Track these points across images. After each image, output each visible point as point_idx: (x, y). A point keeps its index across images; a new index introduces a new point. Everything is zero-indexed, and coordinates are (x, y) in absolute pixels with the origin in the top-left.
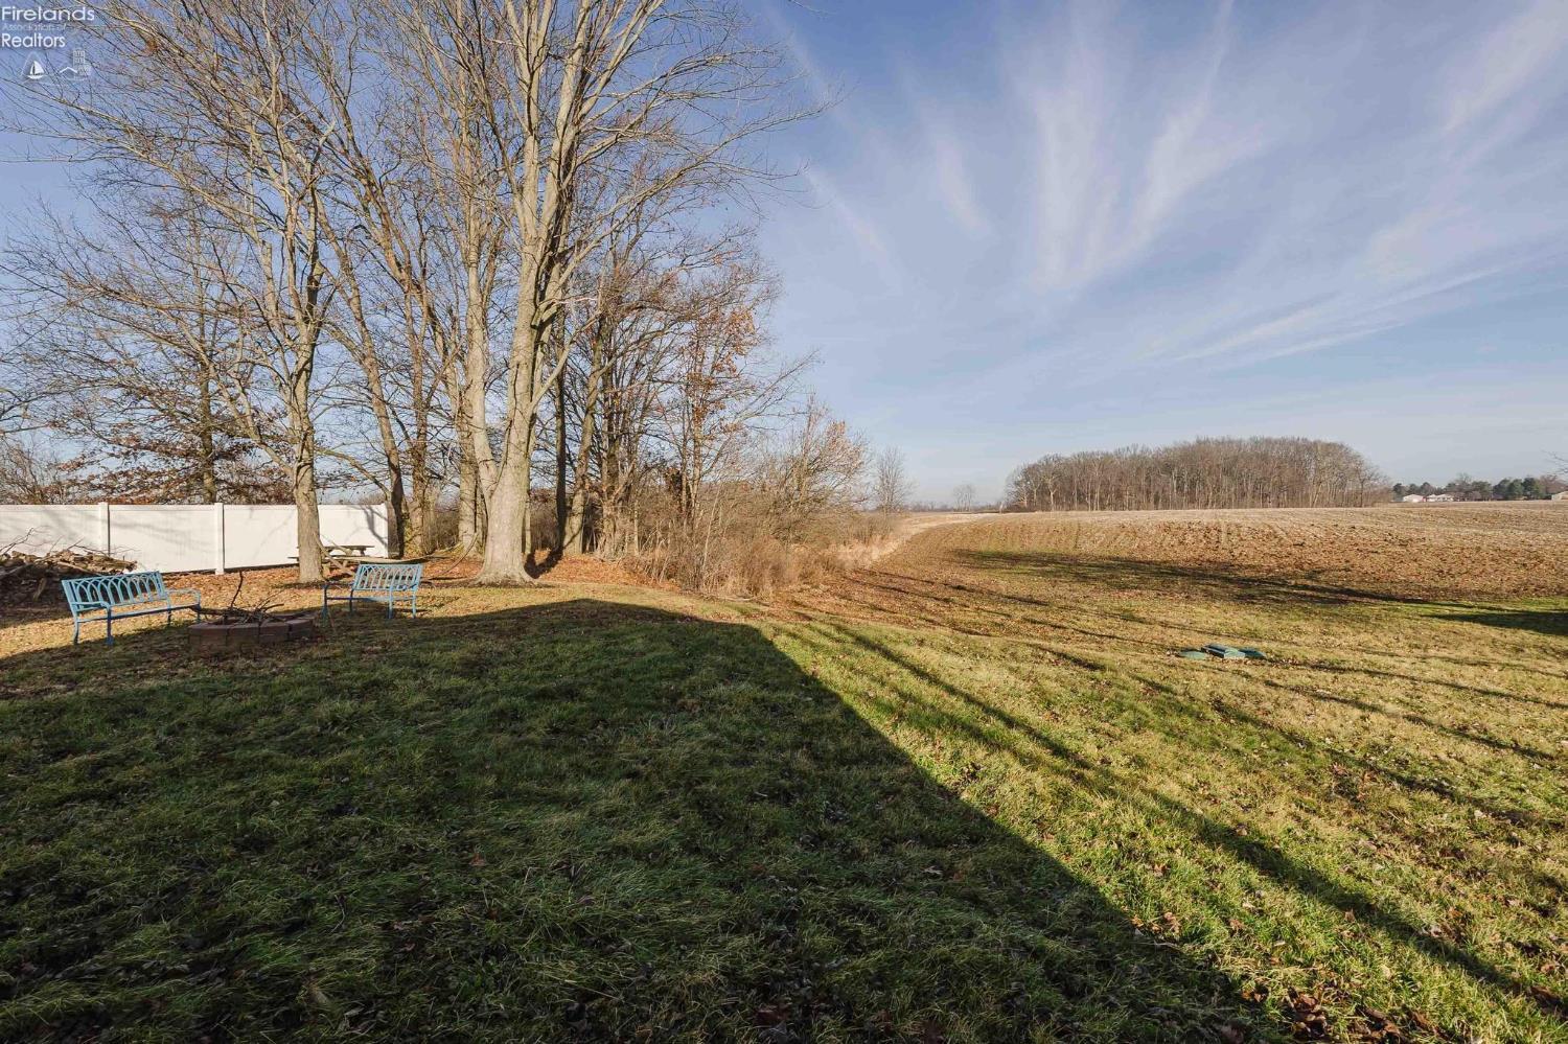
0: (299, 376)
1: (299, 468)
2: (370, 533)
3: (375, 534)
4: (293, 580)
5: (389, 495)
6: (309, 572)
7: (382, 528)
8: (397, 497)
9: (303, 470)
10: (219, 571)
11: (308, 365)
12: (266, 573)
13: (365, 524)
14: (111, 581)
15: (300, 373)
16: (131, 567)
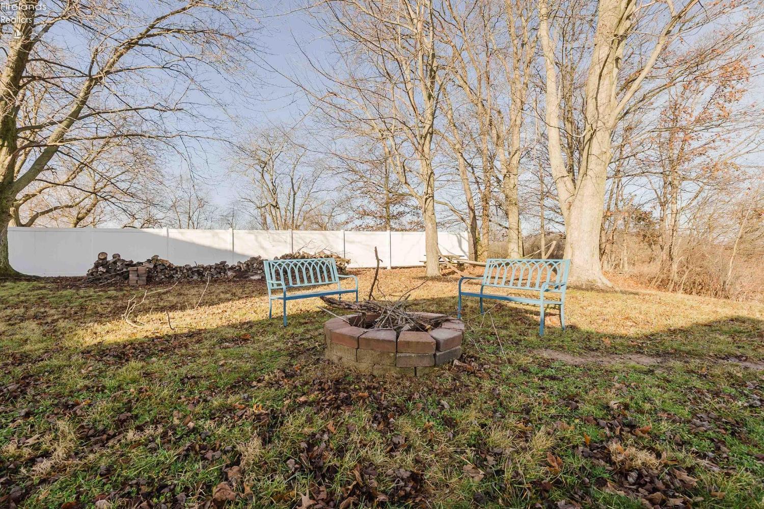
0: (425, 138)
1: (426, 199)
2: (459, 249)
3: (462, 250)
4: (423, 274)
5: (469, 226)
6: (433, 271)
7: (466, 246)
8: (474, 228)
9: (428, 201)
10: (389, 268)
11: (431, 129)
12: (409, 270)
13: (457, 244)
14: (306, 264)
15: (426, 135)
16: (348, 262)
